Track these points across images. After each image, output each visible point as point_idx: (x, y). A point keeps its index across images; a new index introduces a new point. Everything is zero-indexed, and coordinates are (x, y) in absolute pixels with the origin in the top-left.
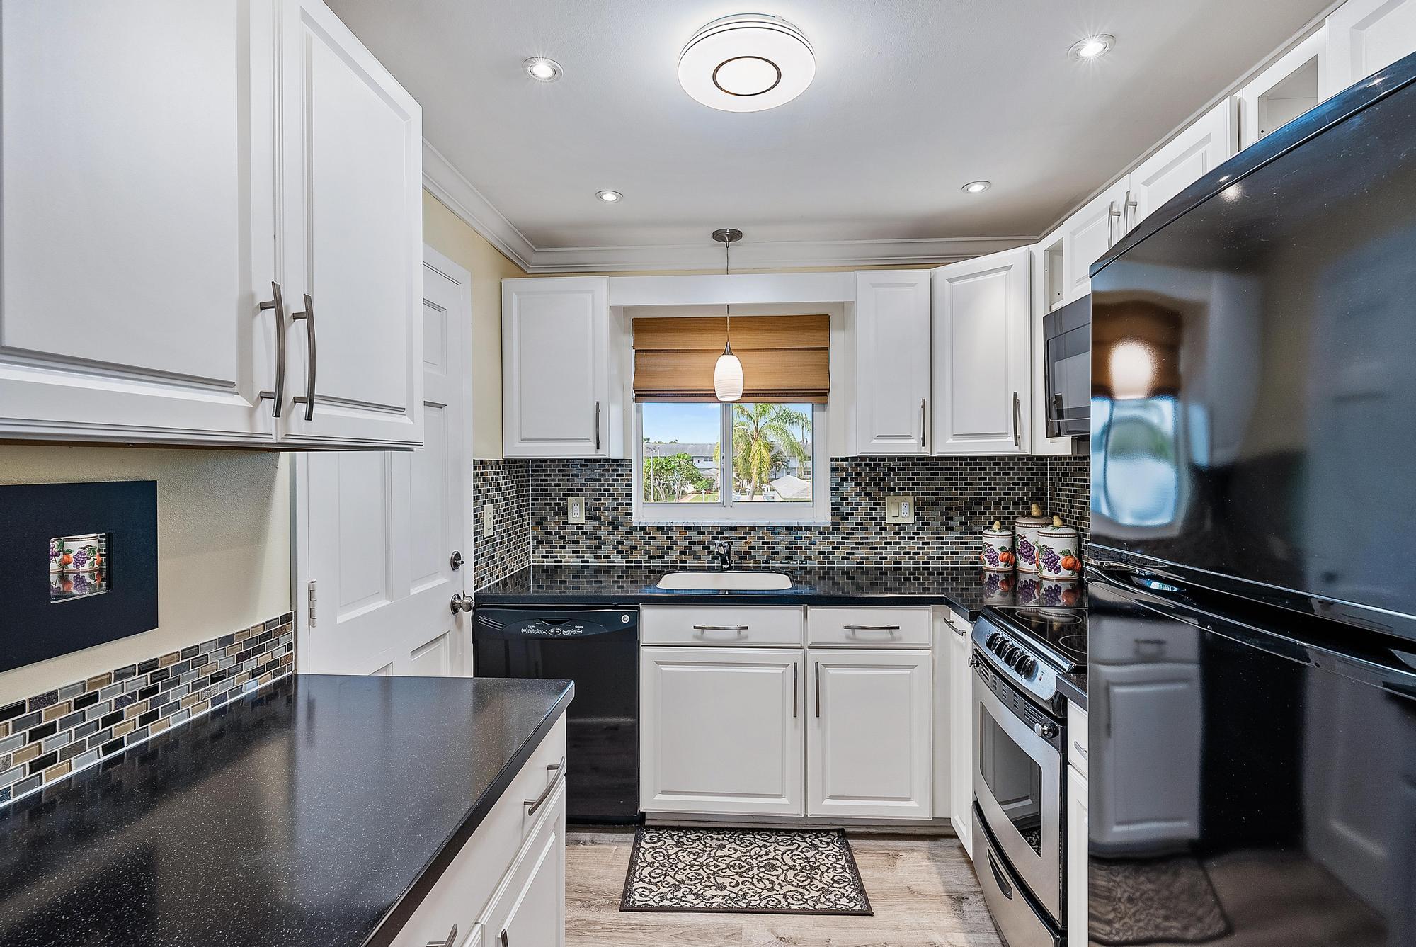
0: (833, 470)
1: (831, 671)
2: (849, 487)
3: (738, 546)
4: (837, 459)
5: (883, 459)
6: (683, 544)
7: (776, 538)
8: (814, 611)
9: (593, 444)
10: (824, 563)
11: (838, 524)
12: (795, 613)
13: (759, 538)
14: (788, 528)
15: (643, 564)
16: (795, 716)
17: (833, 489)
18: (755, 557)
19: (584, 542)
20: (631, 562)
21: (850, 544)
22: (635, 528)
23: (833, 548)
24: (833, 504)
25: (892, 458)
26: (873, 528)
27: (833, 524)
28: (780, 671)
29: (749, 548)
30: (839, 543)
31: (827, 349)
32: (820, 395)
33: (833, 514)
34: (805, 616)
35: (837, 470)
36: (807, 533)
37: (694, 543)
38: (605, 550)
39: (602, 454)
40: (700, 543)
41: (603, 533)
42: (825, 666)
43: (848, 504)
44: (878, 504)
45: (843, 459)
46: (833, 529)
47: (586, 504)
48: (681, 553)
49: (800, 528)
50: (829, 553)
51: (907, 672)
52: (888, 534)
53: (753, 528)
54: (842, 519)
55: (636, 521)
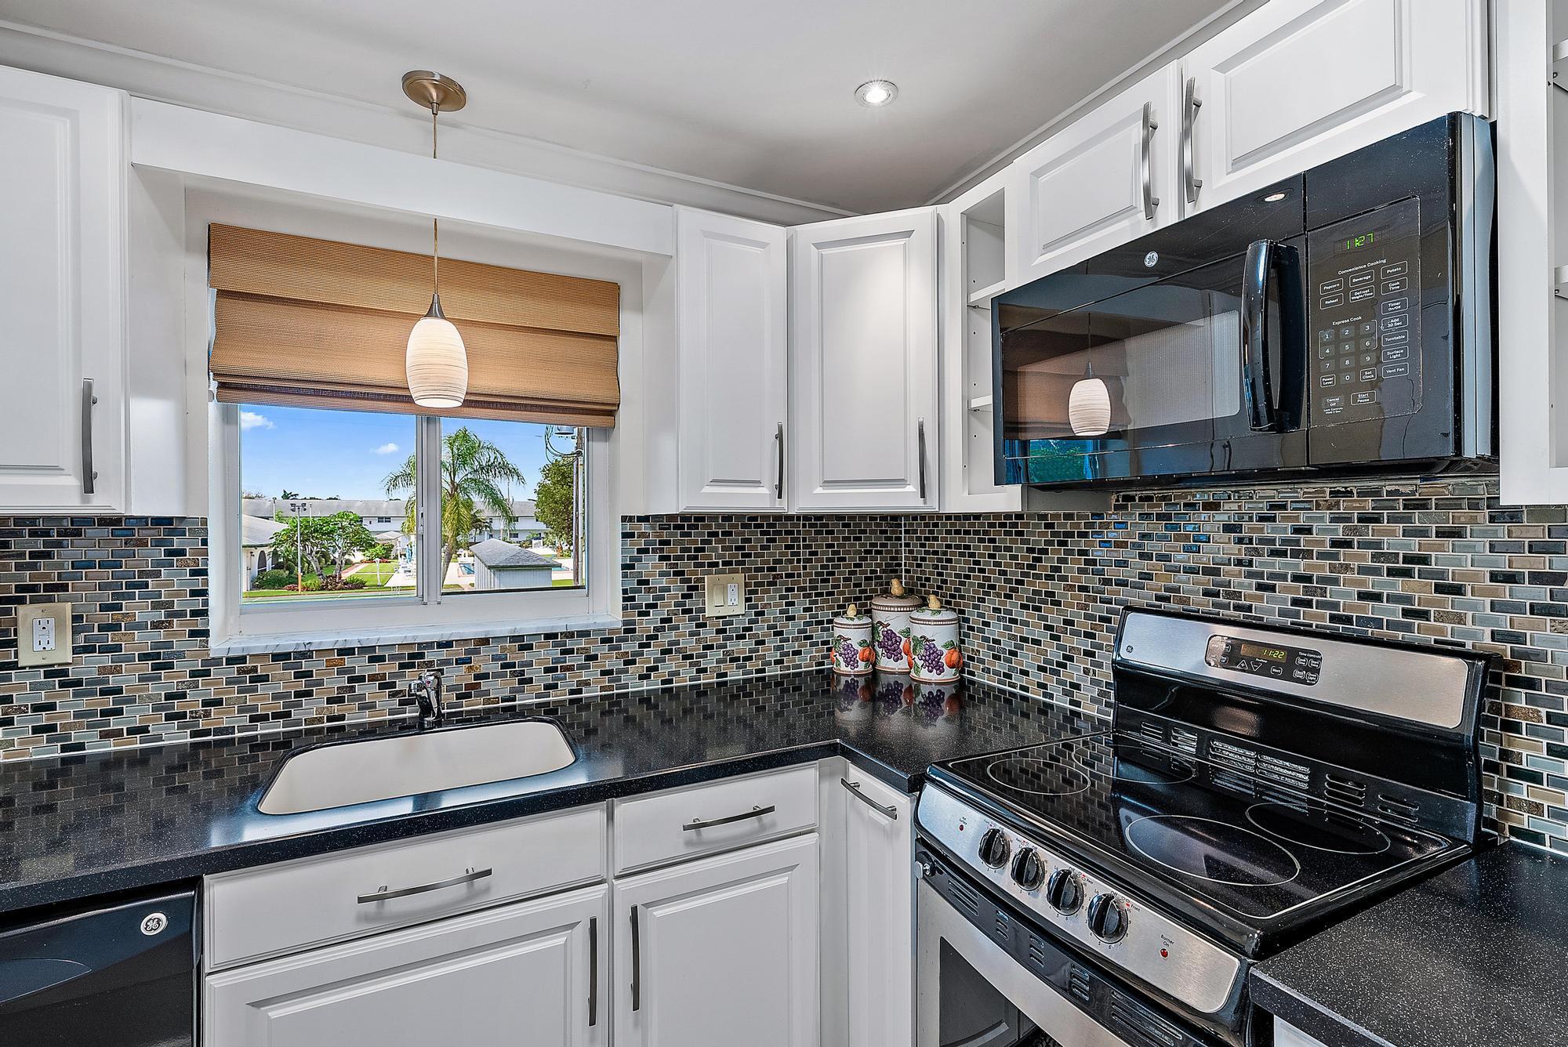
0: (625, 535)
1: (659, 912)
2: (650, 565)
3: (456, 676)
4: (631, 519)
5: (700, 518)
6: (334, 682)
7: (526, 656)
8: (627, 809)
9: (73, 481)
10: (611, 688)
11: (633, 623)
12: (592, 817)
13: (495, 658)
14: (548, 636)
15: (237, 735)
16: (592, 1022)
17: (624, 567)
18: (487, 692)
19: (68, 705)
20: (207, 733)
21: (652, 653)
22: (217, 662)
23: (626, 663)
24: (625, 591)
25: (713, 517)
26: (686, 625)
27: (625, 623)
28: (559, 940)
29: (477, 677)
30: (635, 654)
31: (614, 339)
32: (608, 411)
33: (625, 608)
34: (610, 817)
35: (631, 535)
36: (583, 643)
37: (361, 679)
38: (133, 716)
39: (105, 502)
40: (373, 678)
41: (127, 679)
42: (647, 905)
43: (649, 591)
44: (693, 589)
45: (641, 519)
46: (626, 631)
47: (76, 618)
48: (330, 701)
49: (570, 635)
50: (620, 671)
51: (782, 880)
52: (709, 634)
53: (485, 641)
54: (640, 614)
55: (217, 646)
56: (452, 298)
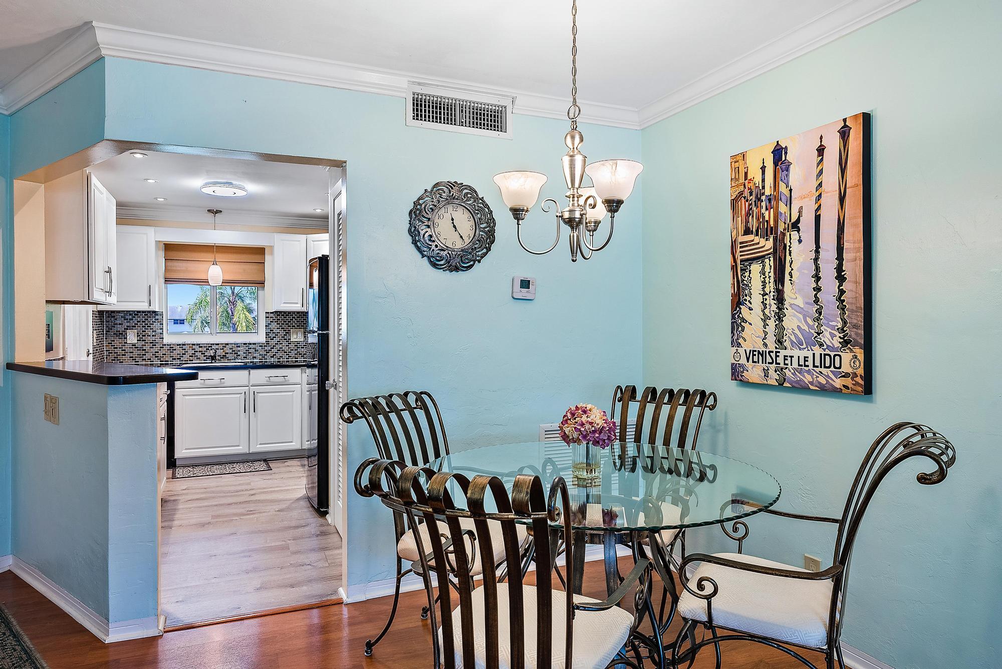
0: (267, 317)
1: (260, 395)
2: (274, 326)
3: (220, 352)
4: (268, 313)
5: (289, 313)
6: (191, 352)
7: (239, 349)
8: (252, 371)
9: (147, 304)
10: (262, 359)
11: (269, 342)
12: (246, 372)
13: (230, 349)
14: (244, 344)
15: (169, 362)
16: (245, 412)
17: (266, 326)
18: (228, 357)
19: (136, 352)
20: (163, 361)
21: (274, 350)
22: (165, 345)
23: (267, 353)
24: (266, 333)
25: (294, 312)
26: (285, 343)
27: (266, 342)
28: (238, 396)
29: (225, 353)
30: (269, 350)
31: (264, 263)
32: (261, 283)
33: (266, 337)
34: (249, 374)
35: (268, 317)
36: (254, 346)
37: (197, 352)
38: (148, 356)
39: (152, 309)
40: (200, 351)
41: (147, 348)
42: (258, 393)
43: (273, 333)
44: (288, 333)
45: (271, 313)
46: (267, 344)
47: (138, 333)
48: (190, 356)
49: (250, 344)
50: (265, 355)
51: (291, 393)
52: (291, 346)
53: (227, 344)
54: (271, 339)
55: (165, 341)
56: (220, 257)
